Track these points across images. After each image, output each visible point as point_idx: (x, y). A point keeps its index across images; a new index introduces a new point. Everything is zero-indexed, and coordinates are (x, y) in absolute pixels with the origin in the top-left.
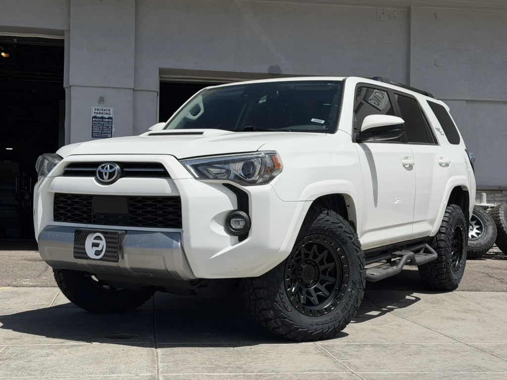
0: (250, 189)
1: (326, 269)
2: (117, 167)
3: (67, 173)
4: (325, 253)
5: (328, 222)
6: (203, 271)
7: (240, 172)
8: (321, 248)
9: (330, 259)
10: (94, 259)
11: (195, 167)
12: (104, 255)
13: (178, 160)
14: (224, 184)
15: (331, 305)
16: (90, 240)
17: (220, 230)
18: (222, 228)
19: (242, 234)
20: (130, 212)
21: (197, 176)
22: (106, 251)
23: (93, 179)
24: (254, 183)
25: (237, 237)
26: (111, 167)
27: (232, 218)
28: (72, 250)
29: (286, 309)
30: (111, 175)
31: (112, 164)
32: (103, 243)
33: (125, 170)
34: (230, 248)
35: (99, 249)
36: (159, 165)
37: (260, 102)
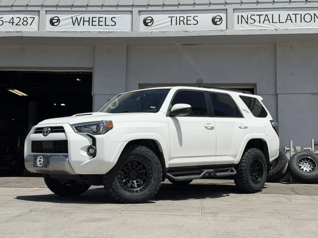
0: (96, 136)
1: (143, 173)
2: (50, 129)
3: (36, 132)
4: (141, 165)
5: (141, 151)
6: (79, 171)
7: (95, 130)
8: (139, 163)
9: (144, 168)
10: (39, 167)
11: (76, 128)
12: (43, 165)
13: (70, 125)
14: (87, 135)
15: (143, 188)
16: (38, 159)
17: (85, 154)
18: (86, 153)
19: (94, 155)
20: (54, 147)
21: (76, 131)
22: (43, 163)
23: (42, 134)
24: (100, 134)
25: (92, 157)
26: (47, 129)
27: (89, 149)
28: (33, 163)
29: (118, 188)
30: (47, 132)
31: (48, 127)
32: (42, 160)
33: (52, 130)
34: (89, 161)
35: (41, 162)
36: (62, 127)
37: (137, 99)
